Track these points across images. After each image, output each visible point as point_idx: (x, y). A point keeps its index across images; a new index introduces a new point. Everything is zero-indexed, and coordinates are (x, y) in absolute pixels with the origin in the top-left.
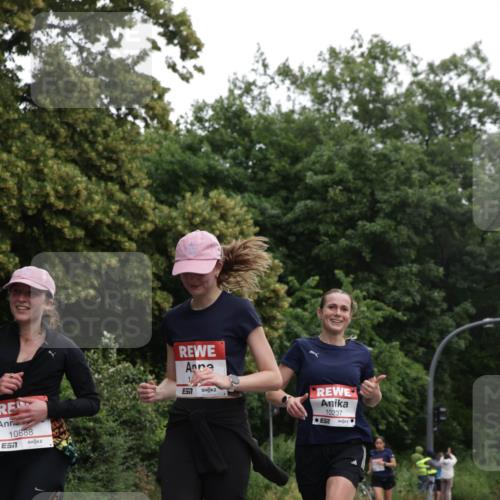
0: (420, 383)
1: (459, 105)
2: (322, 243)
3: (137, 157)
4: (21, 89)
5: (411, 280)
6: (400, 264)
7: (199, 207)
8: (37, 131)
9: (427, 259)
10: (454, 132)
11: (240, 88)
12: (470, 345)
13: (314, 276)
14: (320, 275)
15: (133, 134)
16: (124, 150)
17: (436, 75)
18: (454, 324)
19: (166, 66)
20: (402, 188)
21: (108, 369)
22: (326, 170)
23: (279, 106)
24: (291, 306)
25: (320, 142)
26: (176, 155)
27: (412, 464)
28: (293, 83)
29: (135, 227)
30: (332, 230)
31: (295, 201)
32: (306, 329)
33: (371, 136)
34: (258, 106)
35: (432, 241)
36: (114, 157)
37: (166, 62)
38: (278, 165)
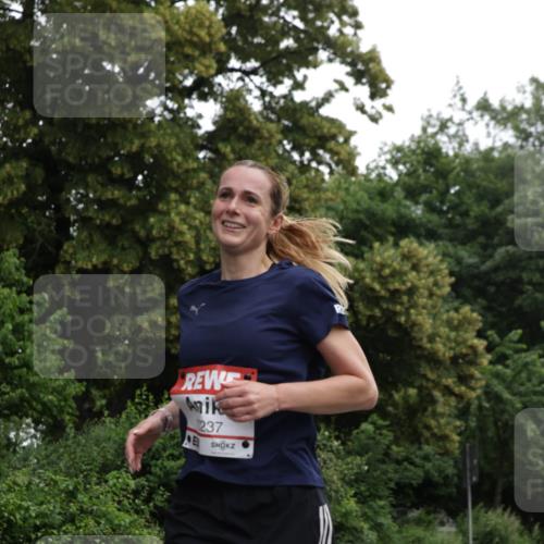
2: (522, 293)
3: (320, 207)
4: (201, 137)
7: (389, 257)
11: (434, 126)
13: (516, 329)
14: (523, 328)
15: (318, 180)
16: (307, 199)
23: (476, 144)
24: (491, 363)
26: (362, 203)
28: (493, 118)
30: (537, 277)
31: (495, 247)
32: (508, 388)
36: (297, 206)
37: (355, 103)
38: (475, 210)
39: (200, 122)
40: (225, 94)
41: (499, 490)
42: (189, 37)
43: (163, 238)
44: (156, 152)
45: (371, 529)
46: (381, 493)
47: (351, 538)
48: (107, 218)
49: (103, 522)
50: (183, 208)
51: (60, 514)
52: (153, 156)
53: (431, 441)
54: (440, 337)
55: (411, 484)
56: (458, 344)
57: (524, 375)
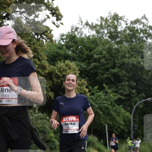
0: (129, 118)
1: (140, 34)
2: (98, 76)
3: (43, 51)
5: (126, 87)
6: (122, 82)
7: (62, 65)
9: (131, 80)
10: (138, 42)
11: (74, 29)
12: (144, 107)
13: (97, 86)
15: (42, 43)
16: (39, 49)
17: (133, 24)
18: (139, 100)
19: (52, 23)
20: (123, 59)
21: (35, 115)
22: (100, 54)
23: (86, 35)
24: (90, 95)
25: (98, 45)
26: (55, 50)
27: (127, 143)
28: (90, 27)
29: (43, 72)
30: (102, 72)
31: (91, 63)
32: (94, 102)
33: (114, 43)
34: (79, 35)
35: (132, 75)
36: (37, 51)
37: (52, 22)
38: (86, 53)
41: (92, 130)
42: (4, 2)
45: (57, 141)
47: (52, 144)
56: (81, 90)
57: (99, 98)
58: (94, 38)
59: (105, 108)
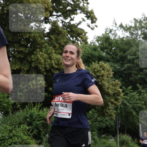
2: (133, 76)
4: (46, 34)
7: (97, 66)
8: (50, 45)
11: (108, 31)
13: (130, 86)
14: (132, 86)
19: (87, 26)
22: (134, 55)
23: (119, 36)
24: (124, 95)
25: (132, 46)
26: (89, 52)
28: (124, 29)
30: (136, 72)
31: (125, 64)
32: (128, 102)
34: (114, 36)
38: (120, 54)
39: (45, 29)
40: (52, 22)
41: (126, 129)
43: (35, 61)
44: (33, 38)
45: (92, 140)
46: (95, 130)
48: (20, 56)
49: (19, 138)
50: (41, 53)
51: (8, 136)
52: (32, 39)
53: (108, 116)
54: (110, 88)
55: (102, 128)
57: (132, 98)
58: (128, 40)
59: (139, 108)
